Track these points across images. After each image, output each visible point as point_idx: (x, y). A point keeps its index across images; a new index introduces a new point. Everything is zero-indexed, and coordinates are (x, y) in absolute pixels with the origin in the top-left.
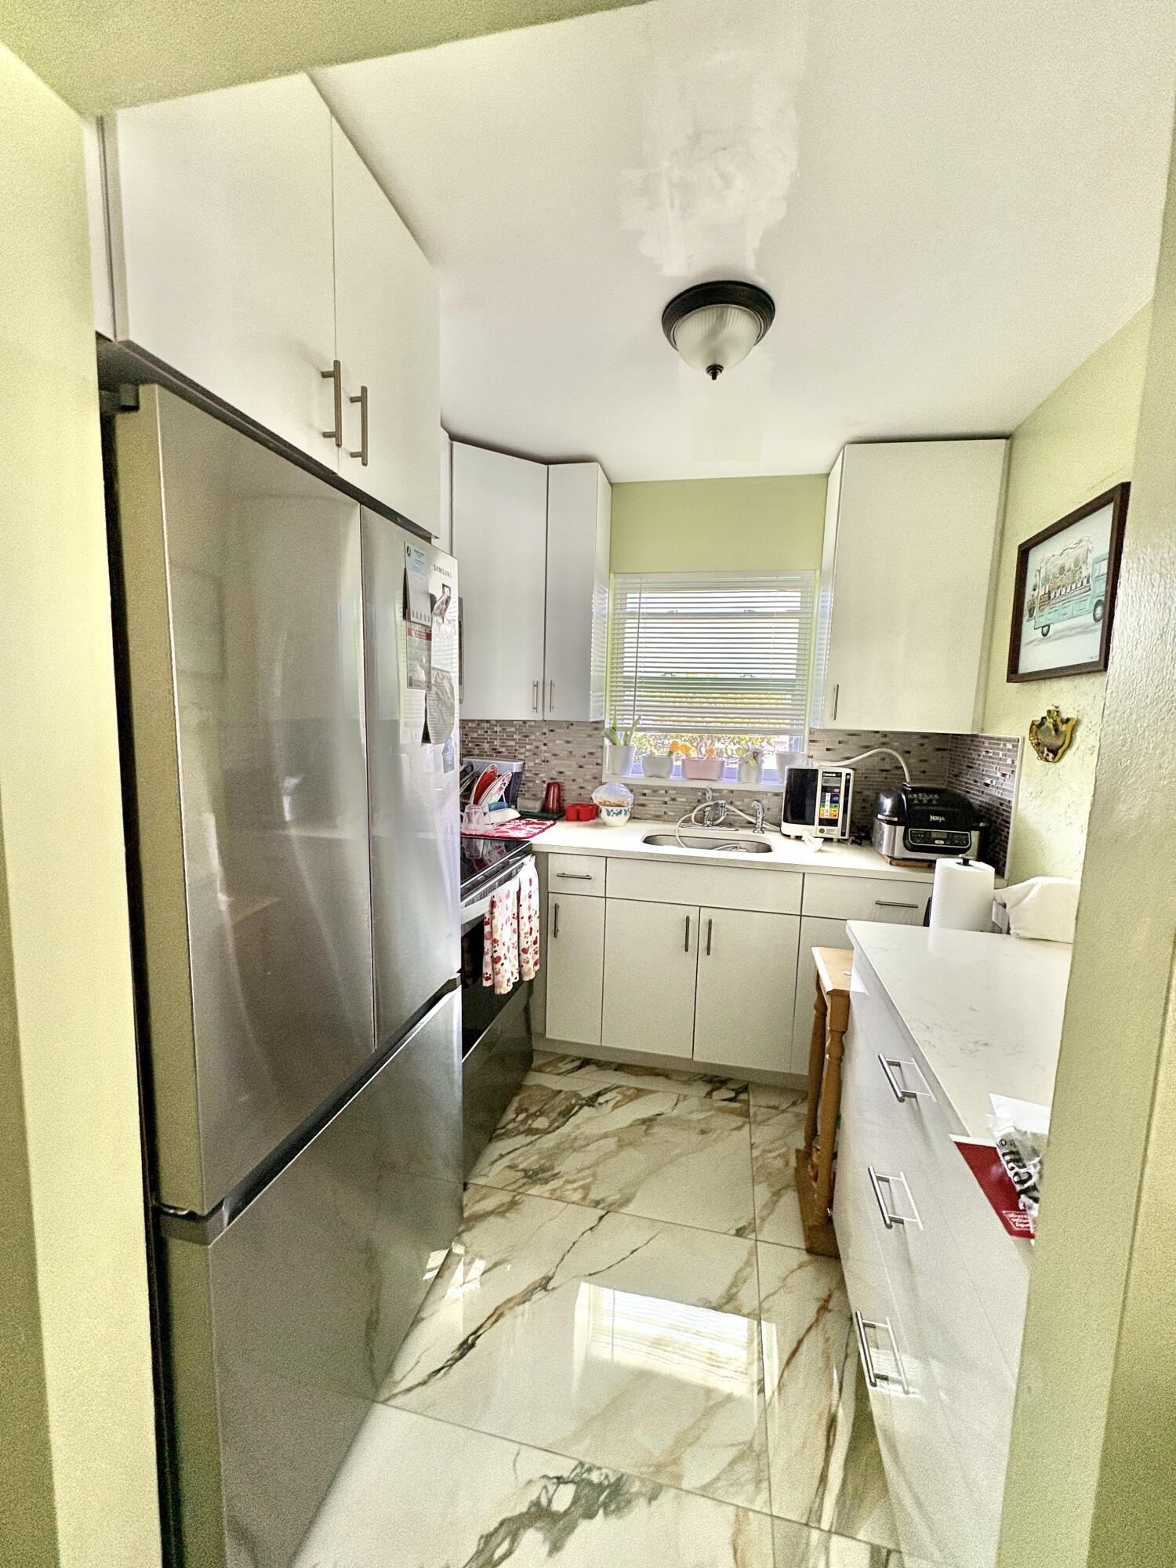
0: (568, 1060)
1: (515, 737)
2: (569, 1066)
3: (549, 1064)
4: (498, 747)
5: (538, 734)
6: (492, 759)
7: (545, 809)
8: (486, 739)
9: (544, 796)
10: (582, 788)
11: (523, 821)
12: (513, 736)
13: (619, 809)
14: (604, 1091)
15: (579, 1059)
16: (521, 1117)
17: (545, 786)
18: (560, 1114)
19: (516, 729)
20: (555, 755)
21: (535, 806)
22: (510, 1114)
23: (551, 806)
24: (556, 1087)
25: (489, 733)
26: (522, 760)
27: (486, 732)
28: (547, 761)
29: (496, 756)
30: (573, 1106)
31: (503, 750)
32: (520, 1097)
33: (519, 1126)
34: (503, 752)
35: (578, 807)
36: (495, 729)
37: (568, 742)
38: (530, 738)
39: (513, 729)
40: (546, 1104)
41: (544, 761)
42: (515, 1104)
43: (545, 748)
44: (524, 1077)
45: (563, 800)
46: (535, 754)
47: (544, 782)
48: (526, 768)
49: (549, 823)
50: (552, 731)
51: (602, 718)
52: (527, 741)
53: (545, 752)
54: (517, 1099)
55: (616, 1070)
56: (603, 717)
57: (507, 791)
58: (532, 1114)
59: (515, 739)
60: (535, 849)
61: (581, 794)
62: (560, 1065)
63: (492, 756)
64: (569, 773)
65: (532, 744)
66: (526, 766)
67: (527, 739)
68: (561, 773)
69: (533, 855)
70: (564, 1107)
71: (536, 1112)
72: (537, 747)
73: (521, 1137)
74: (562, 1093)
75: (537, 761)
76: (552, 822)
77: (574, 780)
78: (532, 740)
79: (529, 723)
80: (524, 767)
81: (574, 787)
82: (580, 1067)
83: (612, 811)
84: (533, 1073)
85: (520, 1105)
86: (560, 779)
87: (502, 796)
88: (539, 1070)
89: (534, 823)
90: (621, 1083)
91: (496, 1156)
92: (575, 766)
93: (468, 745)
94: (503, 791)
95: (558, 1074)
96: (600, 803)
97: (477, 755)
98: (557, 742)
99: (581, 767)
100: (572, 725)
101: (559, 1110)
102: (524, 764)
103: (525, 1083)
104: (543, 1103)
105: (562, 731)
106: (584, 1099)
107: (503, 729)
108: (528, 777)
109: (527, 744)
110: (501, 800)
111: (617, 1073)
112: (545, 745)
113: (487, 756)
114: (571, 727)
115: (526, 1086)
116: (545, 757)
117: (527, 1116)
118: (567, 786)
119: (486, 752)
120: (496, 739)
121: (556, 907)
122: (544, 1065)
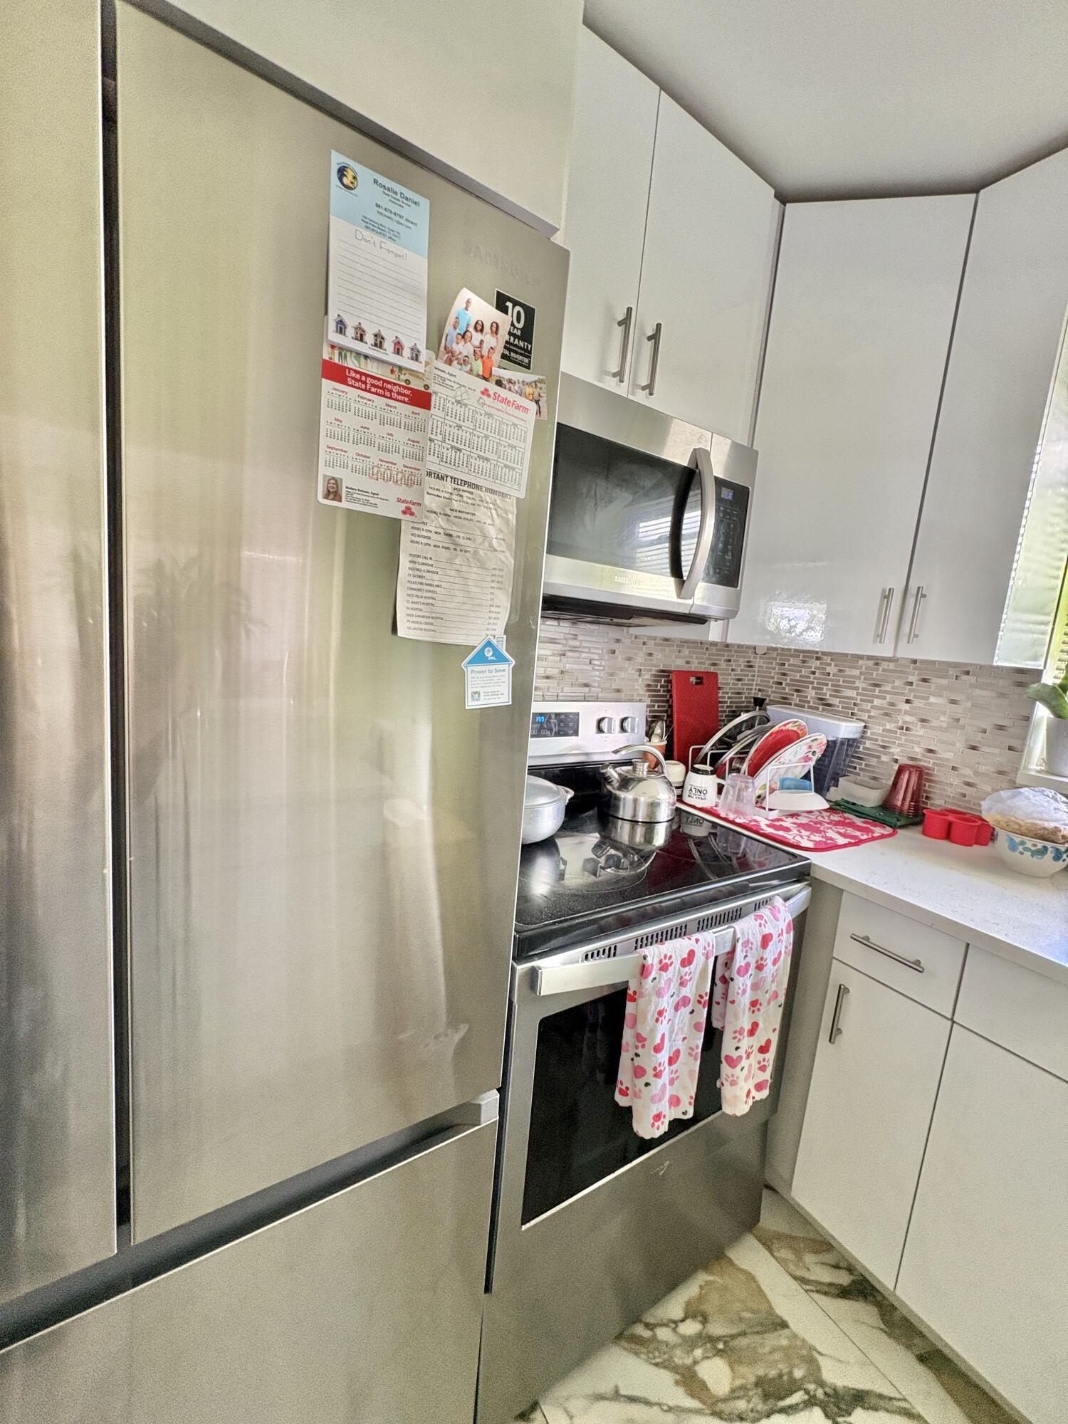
0: (829, 1258)
1: (857, 685)
2: (826, 1276)
3: (790, 1241)
4: (828, 697)
5: (897, 683)
6: (816, 715)
7: (886, 805)
8: (813, 683)
9: (890, 783)
10: (969, 784)
11: (836, 818)
12: (854, 683)
13: (1040, 844)
14: (873, 1401)
15: (850, 1269)
16: (690, 1328)
17: (896, 767)
18: (760, 1382)
19: (861, 673)
20: (923, 721)
21: (870, 798)
22: (674, 1306)
23: (899, 803)
24: (782, 1309)
25: (817, 675)
26: (863, 721)
27: (814, 673)
28: (907, 729)
29: (823, 710)
30: (794, 1386)
31: (835, 701)
32: (711, 1278)
33: (675, 1346)
34: (834, 705)
35: (951, 818)
36: (828, 669)
37: (953, 702)
38: (882, 689)
39: (857, 672)
40: (743, 1334)
41: (902, 728)
42: (690, 1290)
43: (907, 706)
44: (735, 1239)
45: (927, 798)
46: (887, 714)
47: (896, 761)
48: (869, 734)
49: (878, 831)
50: (925, 680)
51: (1038, 665)
52: (877, 693)
53: (906, 713)
54: (702, 1278)
55: (922, 1359)
56: (1042, 663)
57: (818, 768)
58: (712, 1340)
59: (857, 688)
60: (815, 874)
61: (964, 796)
62: (809, 1258)
63: (817, 709)
64: (949, 755)
65: (884, 698)
66: (869, 732)
67: (877, 689)
68: (931, 751)
69: (809, 885)
70: (773, 1373)
71: (718, 1339)
72: (892, 704)
73: (667, 1377)
74: (786, 1332)
75: (888, 727)
76: (888, 830)
77: (954, 768)
78: (886, 692)
79: (885, 665)
80: (864, 732)
81: (956, 782)
82: (844, 1293)
83: (1022, 843)
84: (752, 1236)
85: (701, 1298)
86: (927, 762)
87: (809, 772)
88: (768, 1243)
89: (852, 825)
90: (919, 1409)
91: (606, 1387)
92: (960, 745)
93: (784, 689)
94: (812, 763)
95: (795, 1278)
96: (999, 822)
97: (796, 705)
98: (932, 699)
99: (974, 748)
100: (967, 673)
101: (761, 1372)
102: (865, 727)
103: (733, 1254)
104: (742, 1327)
105: (945, 682)
106: (821, 1383)
107: (841, 671)
108: (868, 749)
109: (878, 697)
110: (807, 777)
111: (921, 1369)
112: (908, 701)
113: (810, 707)
114: (965, 677)
115: (730, 1262)
116: (905, 722)
117: (699, 1335)
118: (939, 774)
119: (809, 702)
120: (827, 685)
121: (842, 991)
122: (779, 1237)
